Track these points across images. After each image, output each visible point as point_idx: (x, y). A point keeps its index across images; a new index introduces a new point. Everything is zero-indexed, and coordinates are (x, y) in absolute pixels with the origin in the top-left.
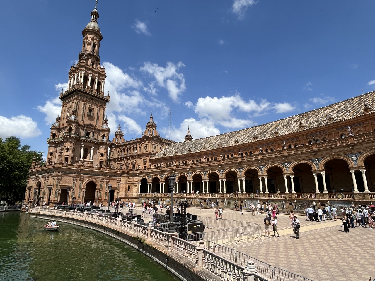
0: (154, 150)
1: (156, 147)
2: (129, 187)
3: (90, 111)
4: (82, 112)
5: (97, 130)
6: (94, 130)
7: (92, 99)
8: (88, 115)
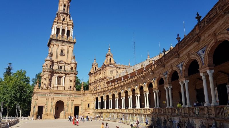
0: (110, 74)
1: (112, 72)
2: (89, 105)
3: (62, 51)
4: (56, 53)
5: (67, 64)
6: (65, 64)
7: (63, 43)
8: (60, 55)
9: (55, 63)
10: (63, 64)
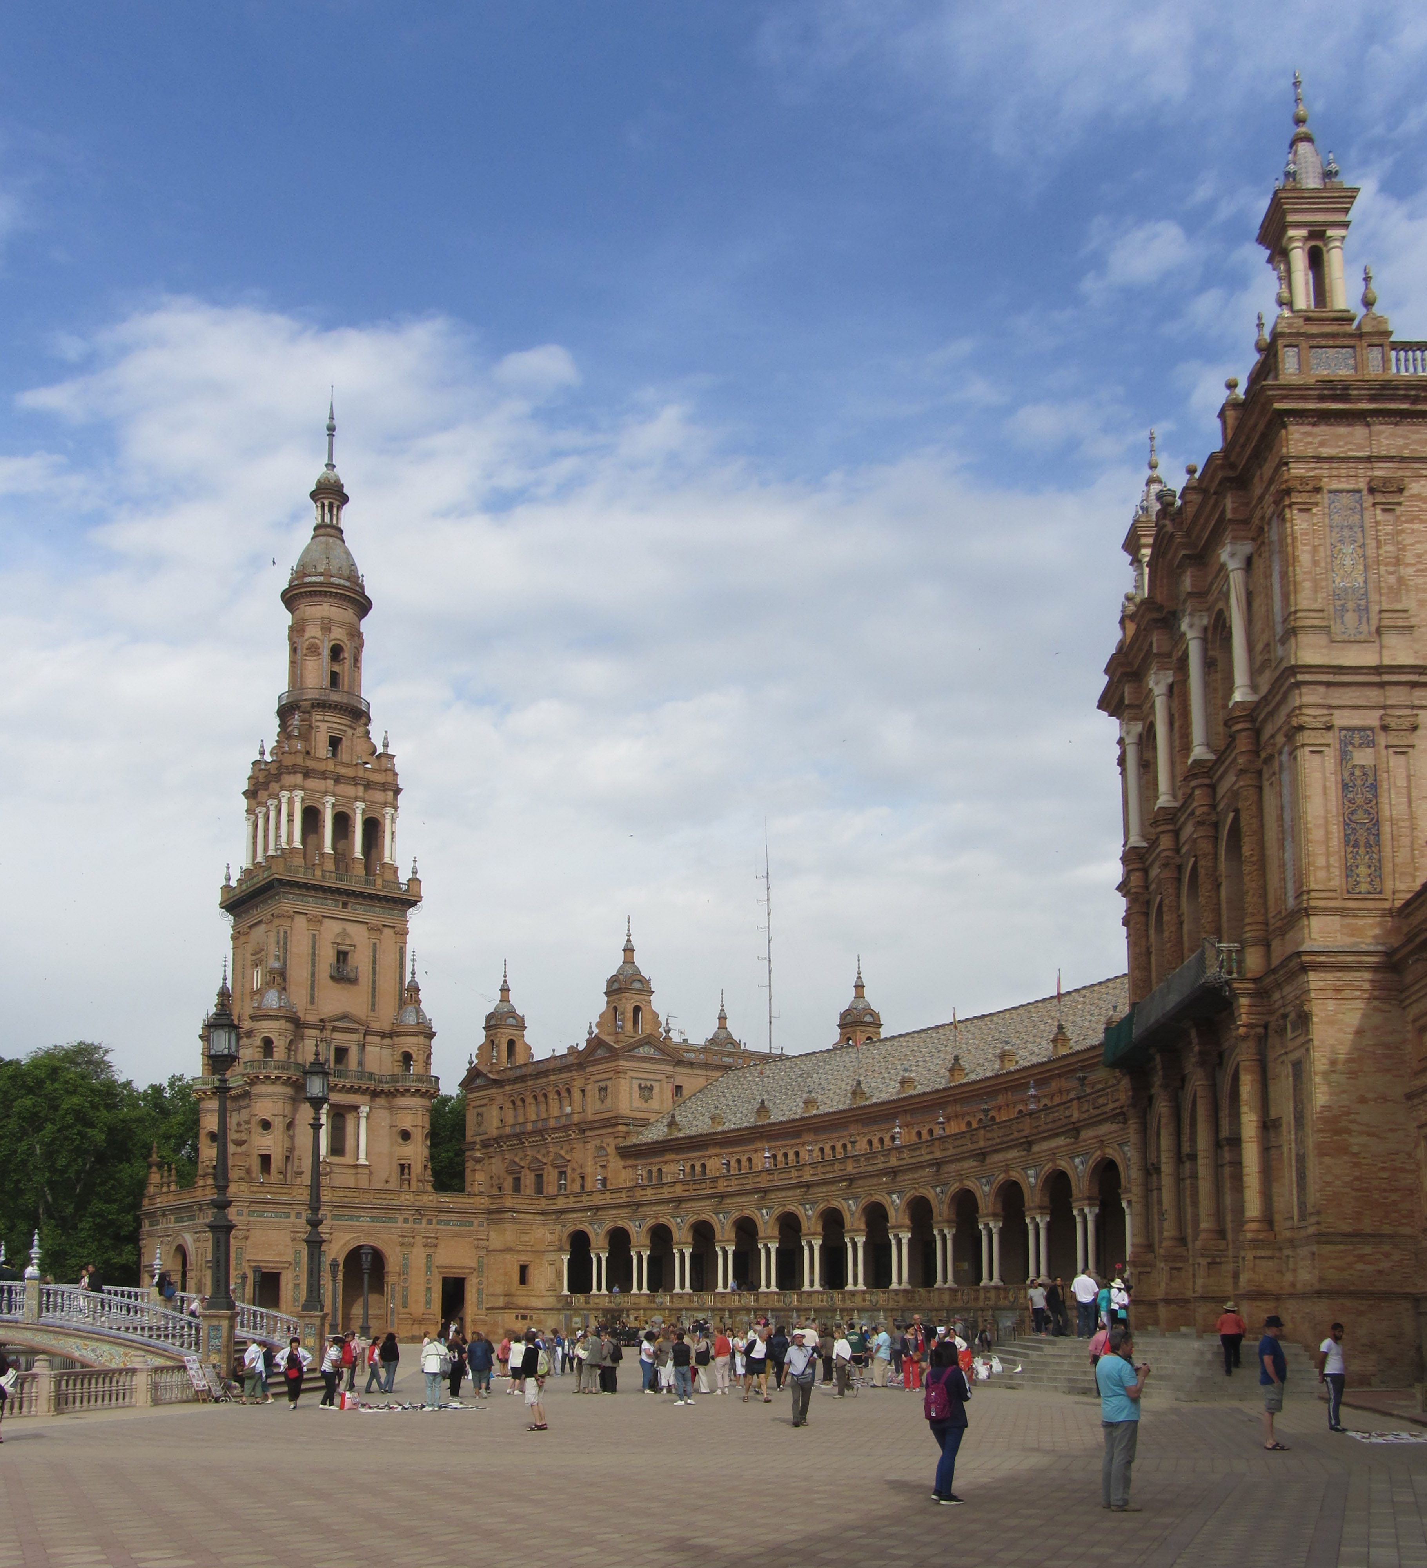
1: (651, 1089)
2: (523, 1269)
3: (341, 956)
4: (307, 966)
5: (375, 1033)
6: (365, 1035)
7: (345, 905)
8: (332, 977)
9: (312, 1026)
10: (354, 1037)
